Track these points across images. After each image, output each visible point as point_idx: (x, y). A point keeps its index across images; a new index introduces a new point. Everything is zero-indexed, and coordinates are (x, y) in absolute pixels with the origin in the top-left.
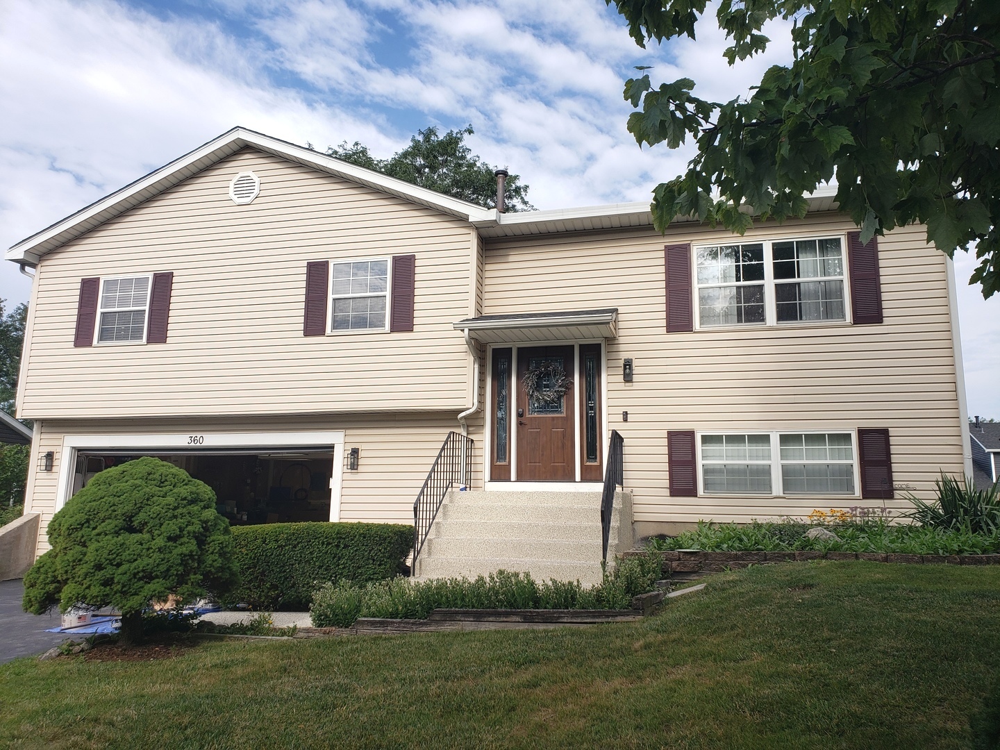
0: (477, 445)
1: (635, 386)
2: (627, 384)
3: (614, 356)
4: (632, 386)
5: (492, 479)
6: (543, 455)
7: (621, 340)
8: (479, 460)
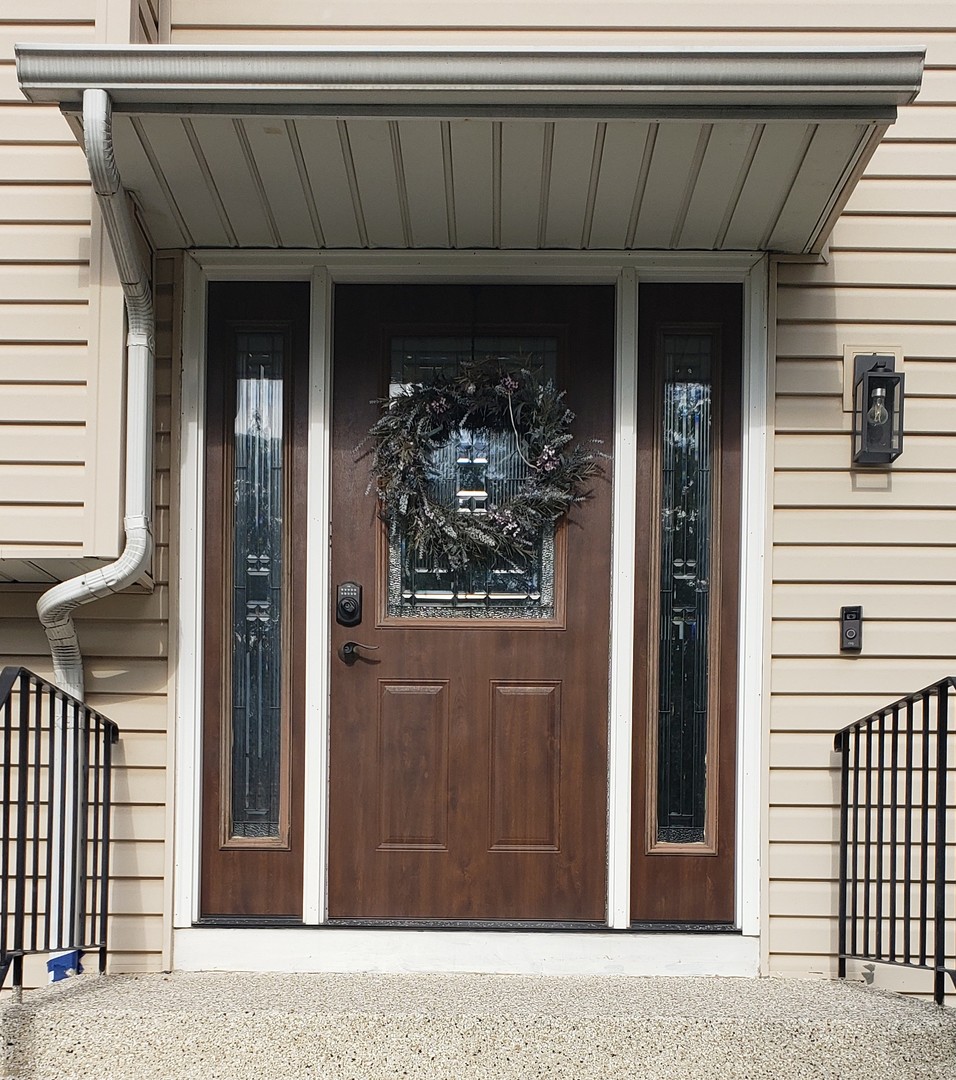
0: (133, 750)
1: (903, 487)
2: (863, 479)
3: (804, 341)
4: (888, 488)
5: (210, 916)
6: (452, 804)
7: (843, 267)
8: (142, 824)
